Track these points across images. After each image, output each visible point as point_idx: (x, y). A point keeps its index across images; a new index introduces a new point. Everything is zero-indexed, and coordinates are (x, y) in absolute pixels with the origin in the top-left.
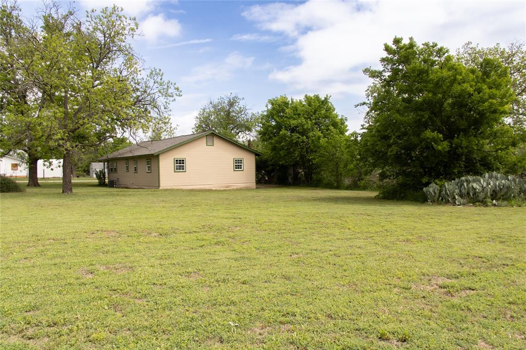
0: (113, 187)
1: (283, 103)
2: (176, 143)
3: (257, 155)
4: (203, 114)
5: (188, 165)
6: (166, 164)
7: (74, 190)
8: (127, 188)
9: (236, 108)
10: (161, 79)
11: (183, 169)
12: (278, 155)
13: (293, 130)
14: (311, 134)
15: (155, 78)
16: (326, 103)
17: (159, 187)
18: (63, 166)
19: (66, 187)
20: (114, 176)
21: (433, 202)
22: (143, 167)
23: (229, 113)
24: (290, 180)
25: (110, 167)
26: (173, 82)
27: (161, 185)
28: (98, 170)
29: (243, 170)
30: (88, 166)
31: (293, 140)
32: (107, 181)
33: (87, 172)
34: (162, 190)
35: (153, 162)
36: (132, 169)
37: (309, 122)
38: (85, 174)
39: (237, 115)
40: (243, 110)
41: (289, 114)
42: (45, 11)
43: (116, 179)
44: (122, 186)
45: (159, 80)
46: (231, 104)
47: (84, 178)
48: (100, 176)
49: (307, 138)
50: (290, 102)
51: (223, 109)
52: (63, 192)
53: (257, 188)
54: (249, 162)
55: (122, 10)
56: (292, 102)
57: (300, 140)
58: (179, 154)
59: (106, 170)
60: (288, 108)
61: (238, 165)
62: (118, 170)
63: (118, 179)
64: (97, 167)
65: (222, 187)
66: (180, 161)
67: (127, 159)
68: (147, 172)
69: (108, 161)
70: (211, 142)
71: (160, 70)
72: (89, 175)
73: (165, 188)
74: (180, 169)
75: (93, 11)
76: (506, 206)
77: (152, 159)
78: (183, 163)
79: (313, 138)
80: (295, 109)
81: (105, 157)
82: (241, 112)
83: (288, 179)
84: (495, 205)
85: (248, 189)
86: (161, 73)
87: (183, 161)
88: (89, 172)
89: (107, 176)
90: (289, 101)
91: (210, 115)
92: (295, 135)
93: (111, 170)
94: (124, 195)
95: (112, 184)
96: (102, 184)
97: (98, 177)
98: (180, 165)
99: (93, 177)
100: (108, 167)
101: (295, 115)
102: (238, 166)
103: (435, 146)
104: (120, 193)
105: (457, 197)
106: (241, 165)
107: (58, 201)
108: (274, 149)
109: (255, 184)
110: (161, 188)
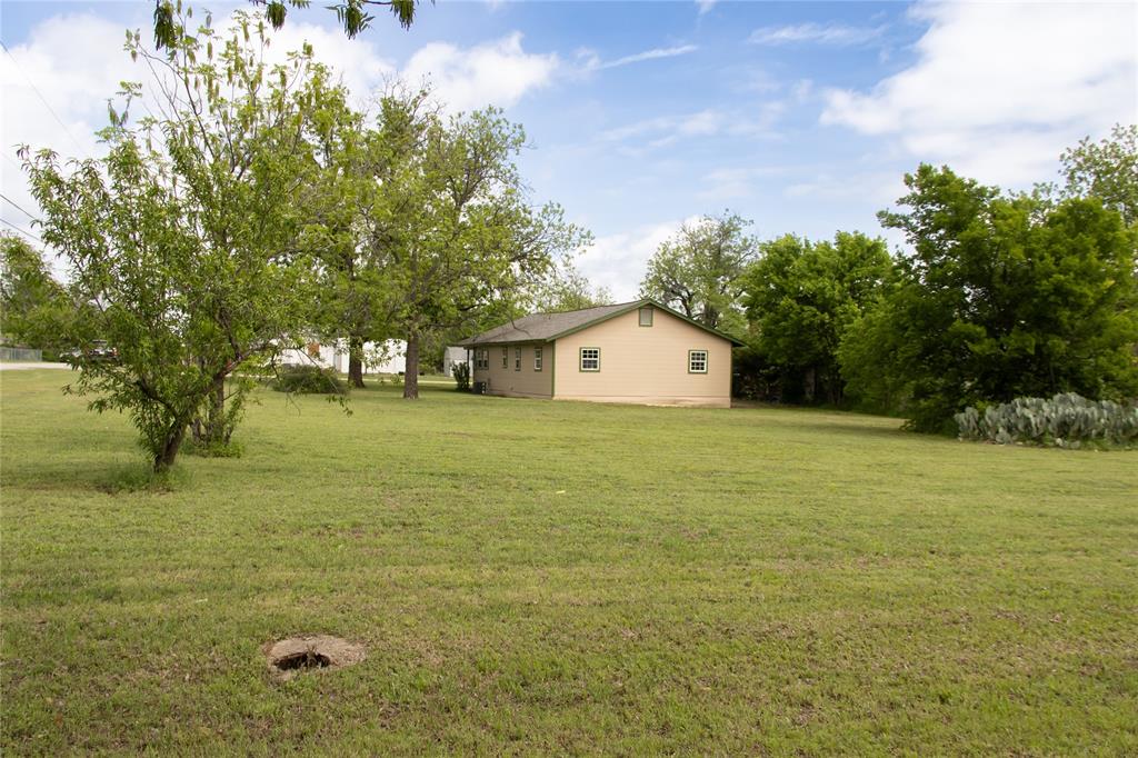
0: (480, 393)
1: (788, 247)
2: (587, 320)
3: (734, 345)
4: (664, 253)
5: (603, 360)
6: (566, 357)
7: (420, 396)
8: (503, 396)
9: (736, 241)
10: (560, 220)
11: (595, 367)
12: (775, 347)
13: (805, 300)
14: (839, 309)
15: (551, 218)
16: (876, 251)
17: (553, 395)
18: (406, 355)
19: (408, 387)
20: (484, 375)
21: (966, 437)
22: (529, 359)
23: (718, 252)
24: (809, 396)
25: (478, 359)
26: (580, 227)
27: (556, 393)
28: (457, 363)
29: (706, 373)
30: (442, 353)
31: (803, 319)
32: (471, 383)
33: (439, 365)
34: (556, 401)
35: (546, 354)
36: (512, 364)
37: (838, 287)
38: (434, 368)
39: (735, 255)
40: (750, 245)
41: (799, 270)
42: (384, 90)
43: (486, 380)
44: (495, 393)
45: (556, 223)
46: (726, 232)
47: (433, 377)
48: (462, 373)
49: (832, 315)
50: (804, 247)
51: (706, 243)
52: (405, 396)
53: (732, 407)
54: (720, 360)
55: (501, 112)
56: (807, 246)
57: (817, 321)
58: (589, 341)
59: (471, 363)
60: (797, 257)
61: (697, 362)
62: (490, 364)
63: (489, 380)
64: (457, 356)
65: (664, 402)
66: (590, 352)
67: (505, 346)
68: (536, 371)
69: (475, 347)
70: (648, 320)
71: (559, 206)
72: (443, 371)
73: (563, 398)
74: (589, 367)
75: (460, 115)
76: (1079, 449)
77: (544, 347)
78: (596, 357)
79: (842, 317)
80: (813, 259)
81: (469, 341)
82: (747, 248)
83: (804, 393)
84: (1058, 446)
85: (713, 407)
86: (561, 209)
87: (596, 352)
88: (442, 365)
89: (471, 374)
90: (801, 246)
91: (676, 256)
92: (809, 310)
93: (479, 364)
94: (491, 405)
95: (479, 389)
96: (463, 388)
97: (458, 376)
98: (590, 360)
99: (449, 376)
100: (474, 359)
101: (812, 271)
102: (698, 364)
103: (970, 345)
104: (487, 403)
105: (1001, 430)
106: (703, 364)
107: (398, 406)
108: (768, 333)
109: (729, 399)
110: (555, 398)
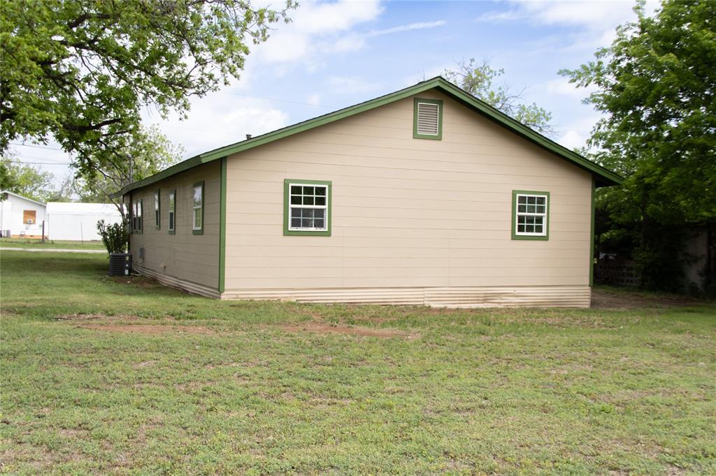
3: (598, 181)
5: (338, 208)
11: (320, 224)
17: (220, 289)
20: (138, 243)
27: (228, 284)
29: (545, 238)
34: (230, 304)
36: (166, 220)
43: (138, 251)
54: (572, 212)
58: (307, 165)
61: (529, 217)
62: (144, 223)
63: (142, 251)
65: (465, 297)
66: (309, 190)
68: (195, 232)
73: (245, 296)
74: (306, 224)
78: (321, 201)
93: (134, 225)
98: (308, 207)
102: (530, 220)
106: (539, 220)
109: (588, 290)
110: (224, 297)
